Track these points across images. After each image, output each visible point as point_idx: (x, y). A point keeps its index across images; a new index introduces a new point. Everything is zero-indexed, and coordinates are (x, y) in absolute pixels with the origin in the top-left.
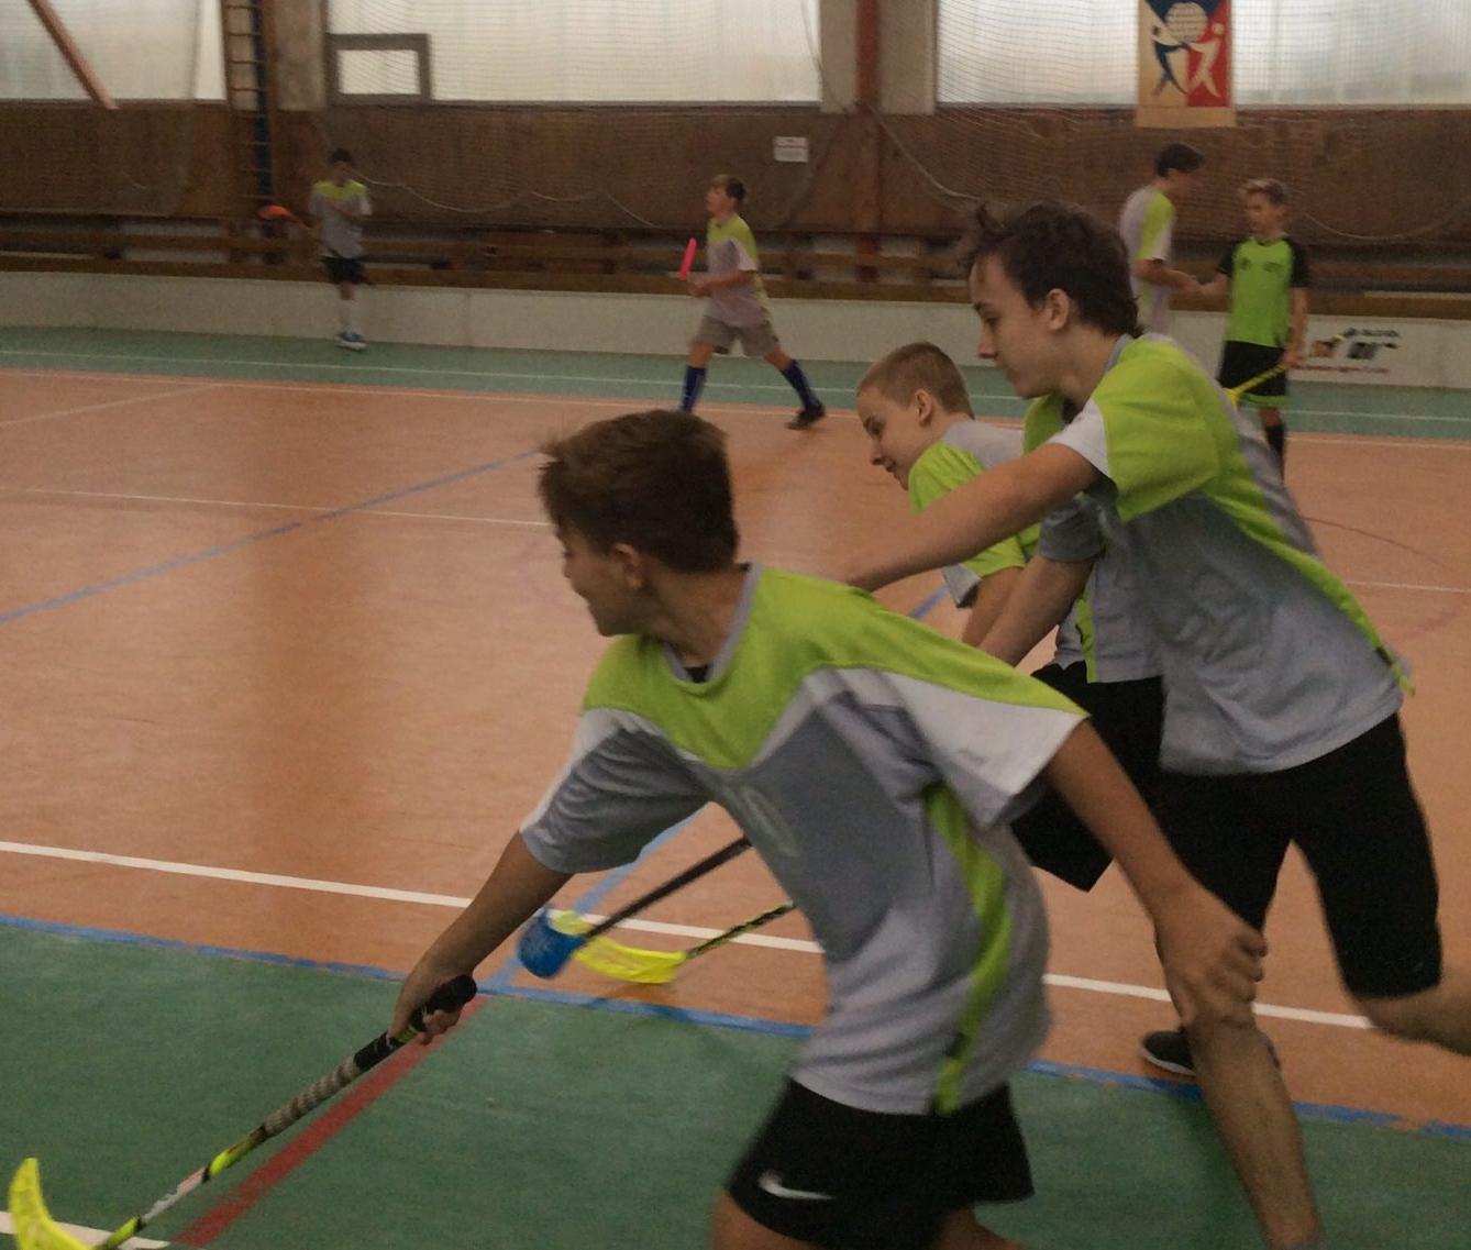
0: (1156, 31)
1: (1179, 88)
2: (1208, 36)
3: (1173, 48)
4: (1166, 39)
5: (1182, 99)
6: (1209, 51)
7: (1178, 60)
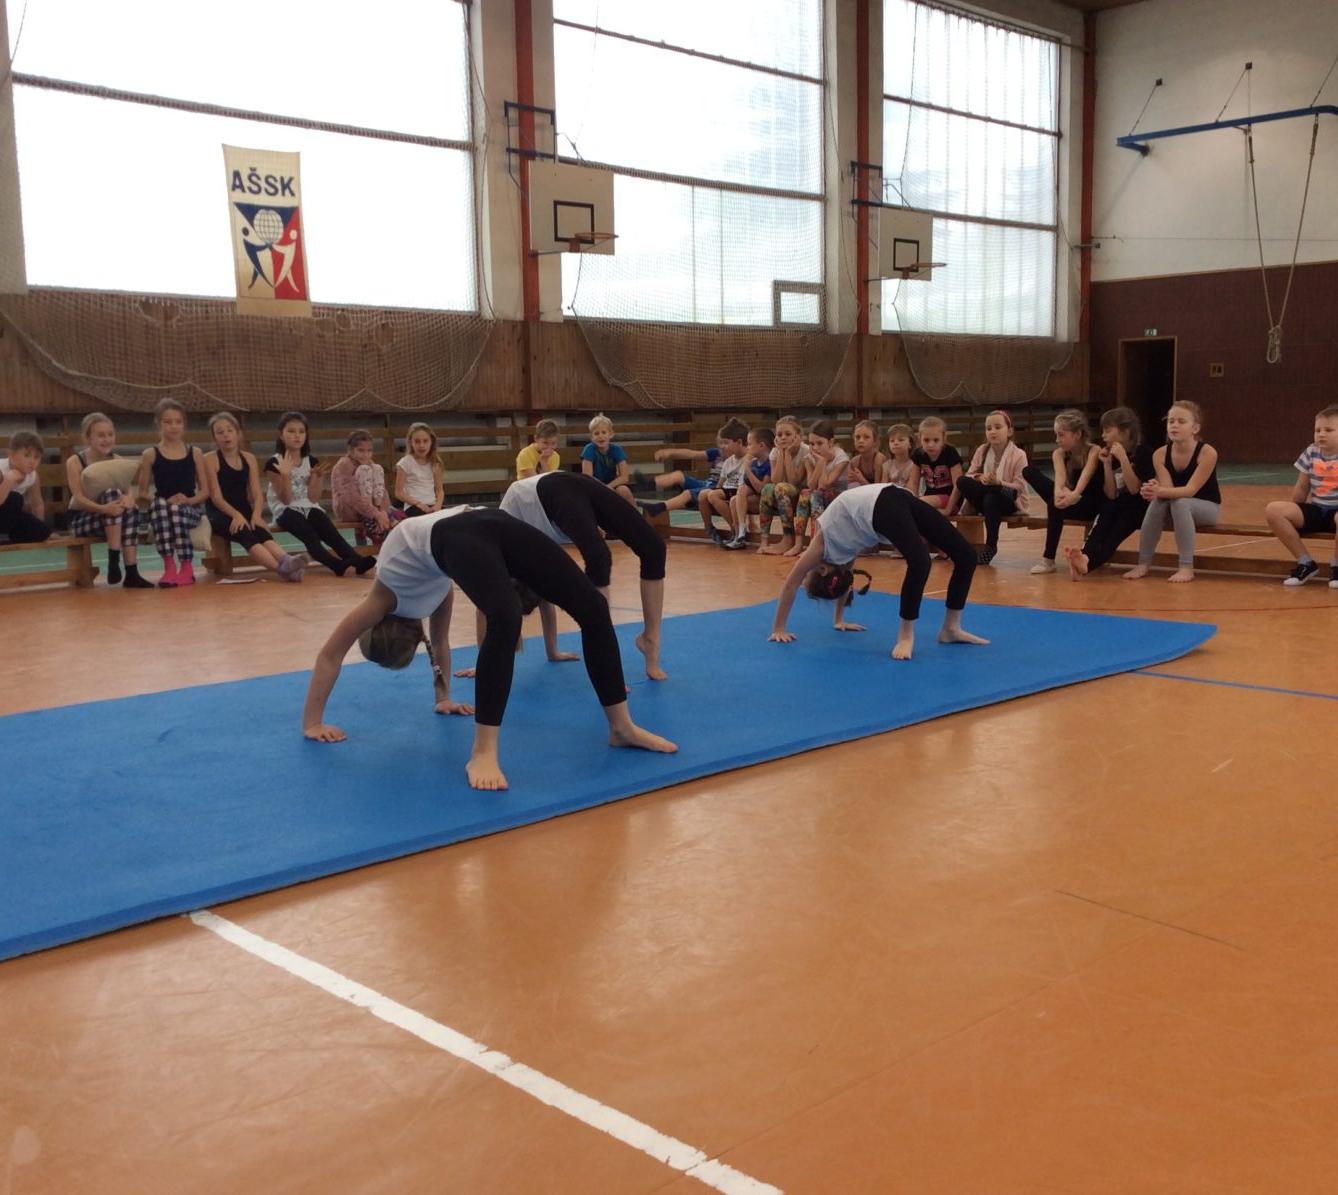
0: (246, 232)
1: (267, 281)
2: (285, 241)
3: (261, 248)
4: (255, 239)
5: (271, 292)
6: (288, 252)
7: (265, 257)
